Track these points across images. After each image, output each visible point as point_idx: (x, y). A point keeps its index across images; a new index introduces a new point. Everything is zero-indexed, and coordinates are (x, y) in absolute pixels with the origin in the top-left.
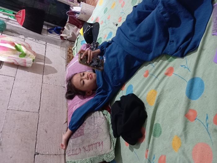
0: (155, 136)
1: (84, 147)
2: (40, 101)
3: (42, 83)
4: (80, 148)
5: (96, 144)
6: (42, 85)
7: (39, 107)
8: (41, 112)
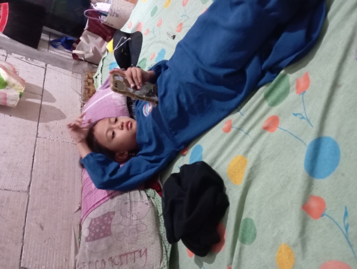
0: (243, 241)
1: (111, 258)
2: (32, 170)
3: (37, 137)
4: (103, 260)
5: (134, 252)
6: (36, 141)
7: (29, 181)
8: (32, 191)
